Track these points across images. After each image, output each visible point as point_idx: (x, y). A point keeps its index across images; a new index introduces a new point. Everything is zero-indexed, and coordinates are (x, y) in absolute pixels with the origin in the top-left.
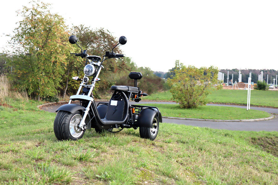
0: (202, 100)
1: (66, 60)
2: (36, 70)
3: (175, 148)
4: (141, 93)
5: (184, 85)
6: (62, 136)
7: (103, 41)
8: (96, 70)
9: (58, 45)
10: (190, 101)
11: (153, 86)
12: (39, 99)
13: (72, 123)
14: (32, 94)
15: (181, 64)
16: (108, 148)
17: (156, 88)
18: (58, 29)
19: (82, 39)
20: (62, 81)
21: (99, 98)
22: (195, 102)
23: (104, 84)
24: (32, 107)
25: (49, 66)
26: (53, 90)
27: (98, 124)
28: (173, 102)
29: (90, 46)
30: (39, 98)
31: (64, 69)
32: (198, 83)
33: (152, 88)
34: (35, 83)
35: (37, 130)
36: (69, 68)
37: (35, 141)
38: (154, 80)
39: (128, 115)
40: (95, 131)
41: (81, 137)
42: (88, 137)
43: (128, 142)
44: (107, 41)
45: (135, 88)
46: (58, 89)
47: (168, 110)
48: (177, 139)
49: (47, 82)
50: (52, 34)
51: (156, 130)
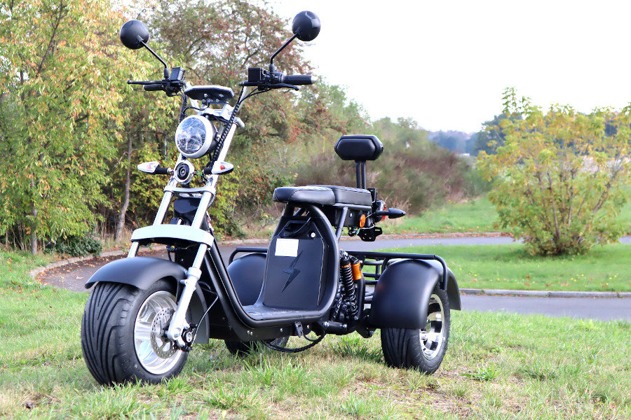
0: (606, 225)
1: (119, 108)
2: (20, 148)
3: (511, 398)
4: (381, 210)
5: (538, 175)
6: (111, 370)
7: (244, 35)
8: (219, 136)
9: (90, 57)
10: (560, 230)
11: (428, 182)
12: (35, 249)
13: (144, 323)
14: (10, 231)
15: (524, 100)
16: (269, 408)
17: (438, 190)
18: (88, 4)
19: (171, 31)
20: (108, 179)
21: (241, 236)
22: (581, 234)
23: (255, 182)
24: (13, 276)
25: (62, 133)
26: (80, 215)
27: (233, 324)
28: (503, 235)
29: (202, 54)
30: (35, 244)
31: (116, 140)
32: (588, 166)
33: (428, 189)
34: (19, 193)
35: (30, 353)
36: (132, 134)
37: (22, 389)
38: (433, 161)
39: (337, 287)
40: (227, 351)
41: (177, 371)
42: (201, 369)
43: (340, 384)
44: (258, 33)
45: (359, 190)
46: (99, 209)
47: (484, 265)
48: (518, 365)
49: (58, 188)
50: (70, 20)
51: (439, 337)
